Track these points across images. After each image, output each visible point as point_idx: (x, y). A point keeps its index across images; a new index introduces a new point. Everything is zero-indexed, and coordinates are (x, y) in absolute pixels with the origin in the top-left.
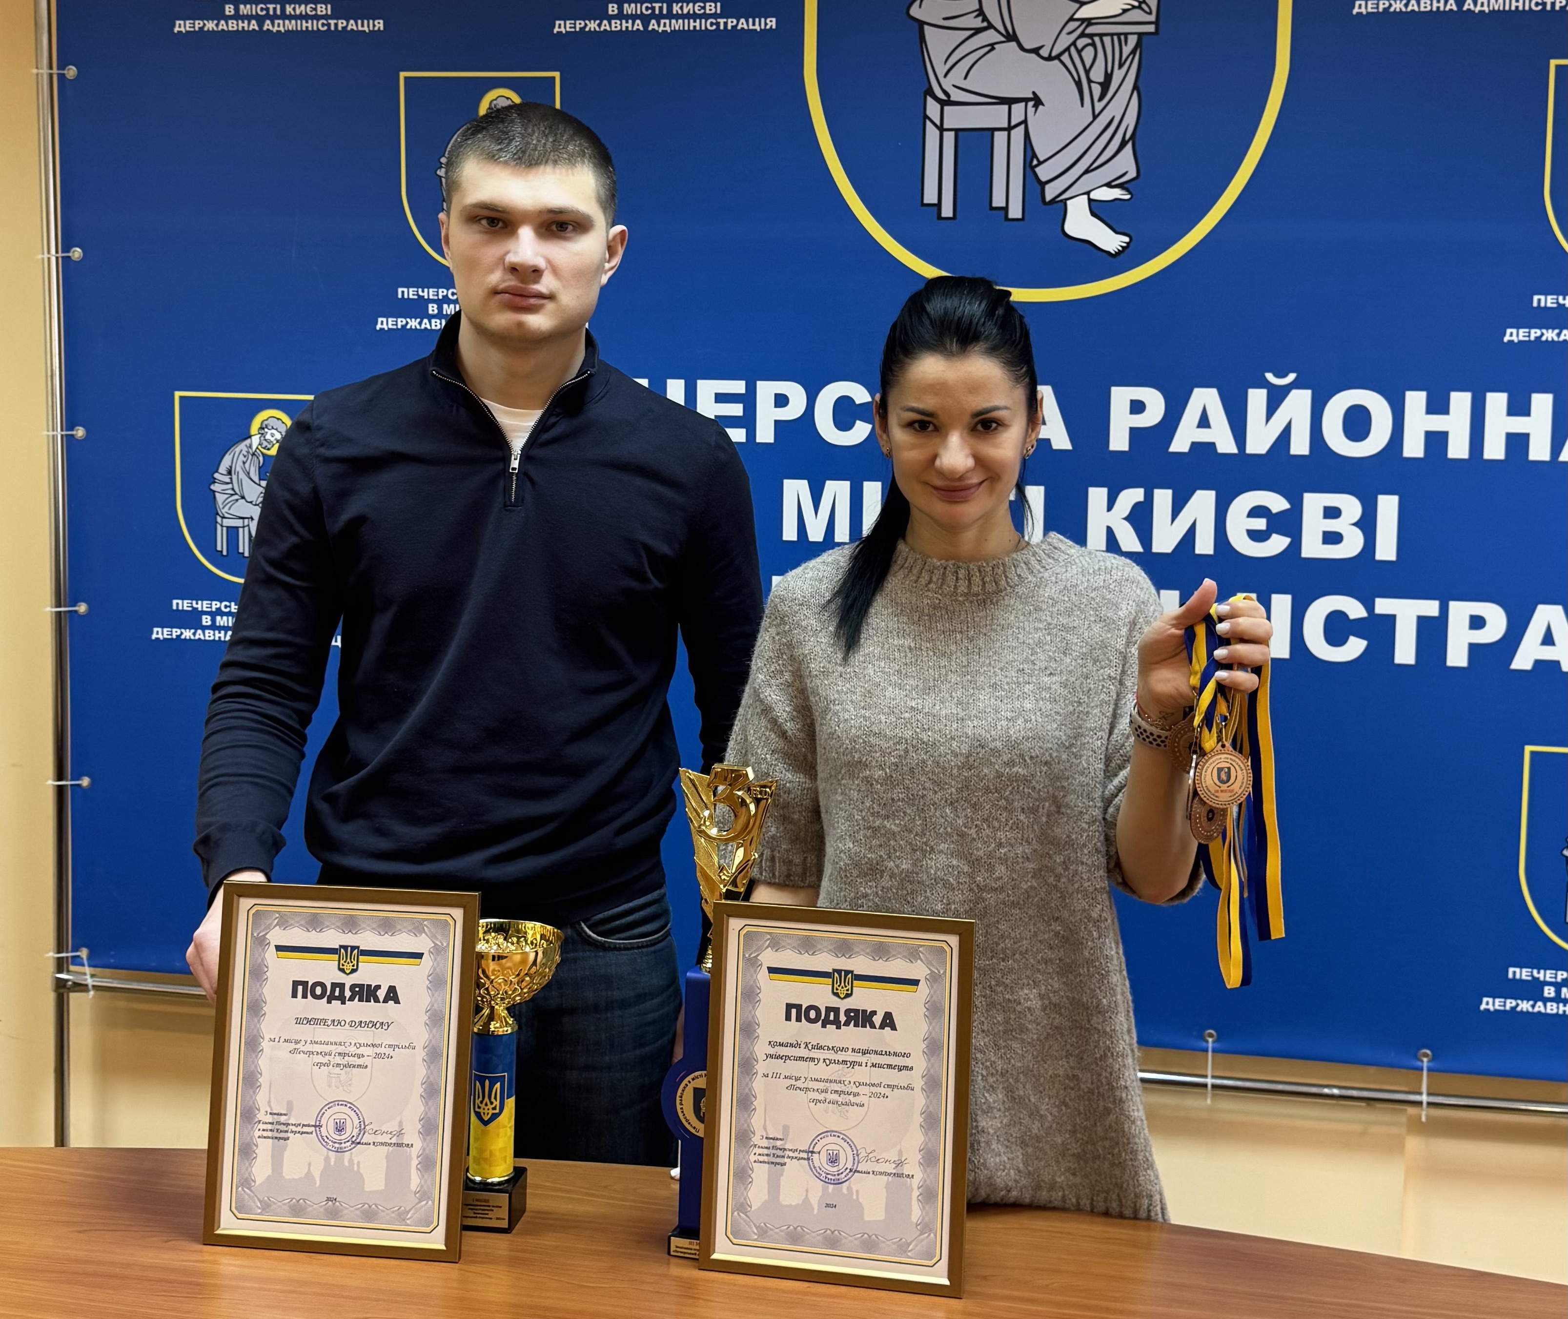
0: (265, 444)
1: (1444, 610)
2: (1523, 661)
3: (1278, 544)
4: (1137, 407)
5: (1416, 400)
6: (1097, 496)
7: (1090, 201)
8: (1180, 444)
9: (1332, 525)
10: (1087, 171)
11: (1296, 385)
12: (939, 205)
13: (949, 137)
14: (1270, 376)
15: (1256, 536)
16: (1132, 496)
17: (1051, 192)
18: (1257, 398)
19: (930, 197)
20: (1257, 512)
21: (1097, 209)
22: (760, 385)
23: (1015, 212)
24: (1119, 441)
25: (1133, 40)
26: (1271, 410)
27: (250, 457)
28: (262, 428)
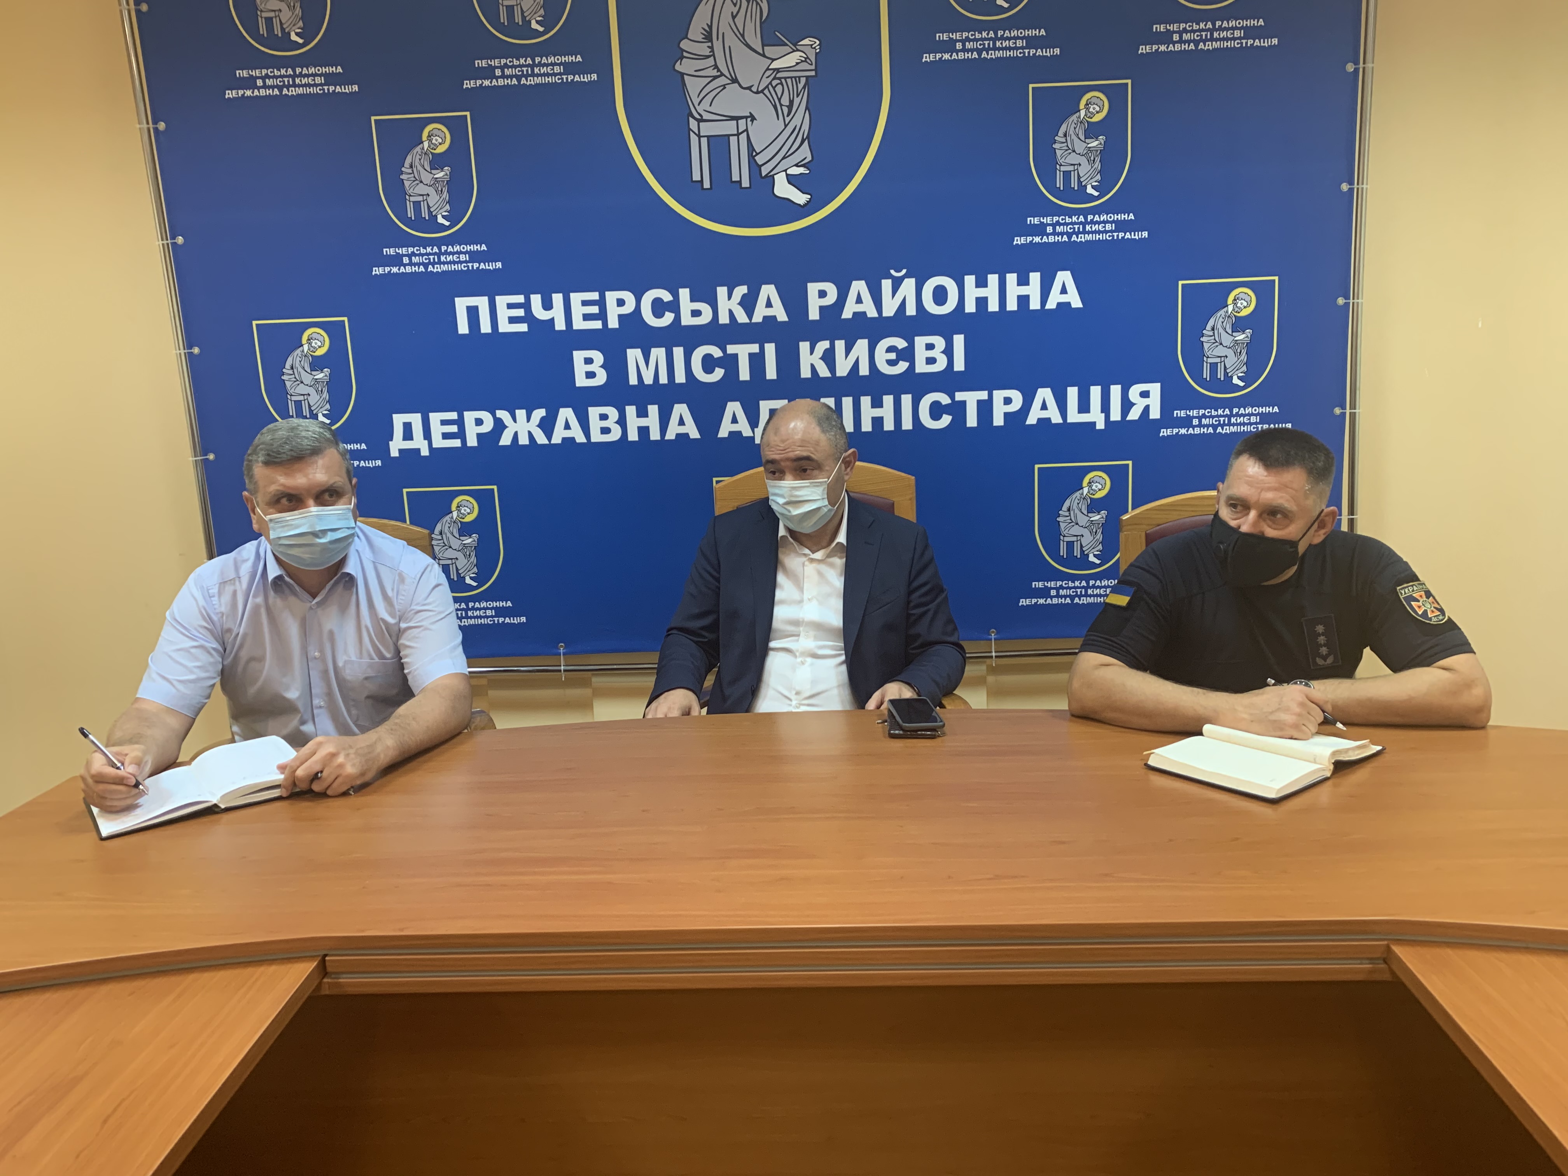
0: (312, 349)
1: (990, 396)
2: (1032, 420)
3: (903, 366)
4: (822, 294)
5: (970, 280)
6: (804, 346)
7: (787, 175)
8: (847, 314)
9: (930, 354)
10: (784, 158)
11: (906, 276)
12: (702, 181)
13: (704, 141)
14: (892, 272)
15: (891, 363)
16: (822, 346)
17: (765, 171)
18: (886, 285)
19: (696, 177)
20: (890, 349)
21: (791, 179)
22: (608, 294)
23: (746, 183)
24: (814, 314)
25: (803, 80)
26: (895, 291)
27: (303, 357)
28: (309, 340)
